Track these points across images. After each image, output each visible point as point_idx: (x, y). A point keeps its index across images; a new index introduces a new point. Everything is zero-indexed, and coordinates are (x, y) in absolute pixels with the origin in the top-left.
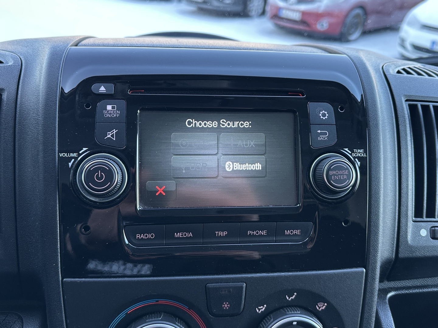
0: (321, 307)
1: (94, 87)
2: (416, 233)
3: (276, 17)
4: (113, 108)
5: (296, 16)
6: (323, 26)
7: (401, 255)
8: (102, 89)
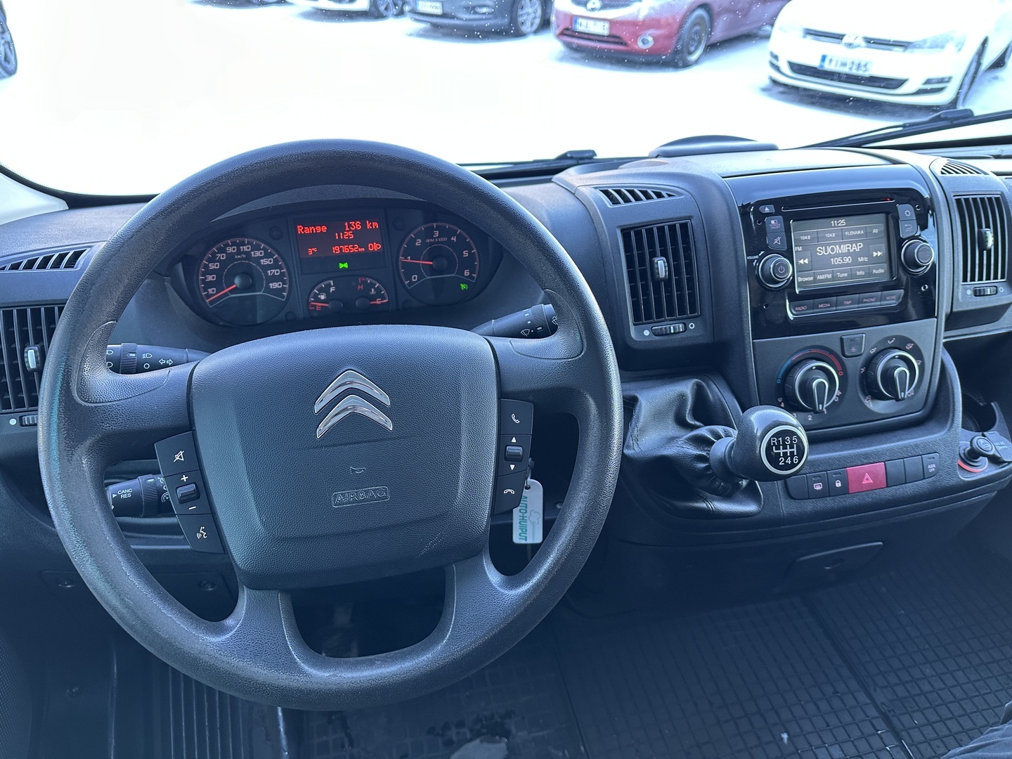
0: (909, 346)
1: (761, 208)
2: (964, 294)
3: (568, 32)
4: (775, 222)
5: (601, 29)
6: (646, 42)
7: (954, 310)
8: (767, 210)
